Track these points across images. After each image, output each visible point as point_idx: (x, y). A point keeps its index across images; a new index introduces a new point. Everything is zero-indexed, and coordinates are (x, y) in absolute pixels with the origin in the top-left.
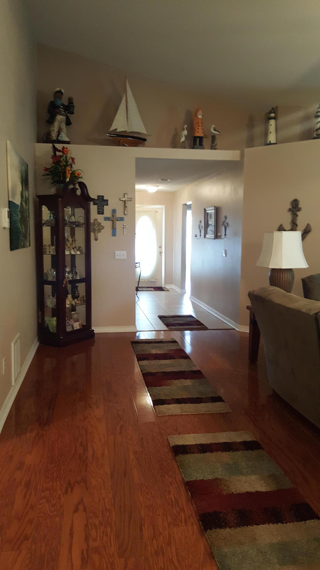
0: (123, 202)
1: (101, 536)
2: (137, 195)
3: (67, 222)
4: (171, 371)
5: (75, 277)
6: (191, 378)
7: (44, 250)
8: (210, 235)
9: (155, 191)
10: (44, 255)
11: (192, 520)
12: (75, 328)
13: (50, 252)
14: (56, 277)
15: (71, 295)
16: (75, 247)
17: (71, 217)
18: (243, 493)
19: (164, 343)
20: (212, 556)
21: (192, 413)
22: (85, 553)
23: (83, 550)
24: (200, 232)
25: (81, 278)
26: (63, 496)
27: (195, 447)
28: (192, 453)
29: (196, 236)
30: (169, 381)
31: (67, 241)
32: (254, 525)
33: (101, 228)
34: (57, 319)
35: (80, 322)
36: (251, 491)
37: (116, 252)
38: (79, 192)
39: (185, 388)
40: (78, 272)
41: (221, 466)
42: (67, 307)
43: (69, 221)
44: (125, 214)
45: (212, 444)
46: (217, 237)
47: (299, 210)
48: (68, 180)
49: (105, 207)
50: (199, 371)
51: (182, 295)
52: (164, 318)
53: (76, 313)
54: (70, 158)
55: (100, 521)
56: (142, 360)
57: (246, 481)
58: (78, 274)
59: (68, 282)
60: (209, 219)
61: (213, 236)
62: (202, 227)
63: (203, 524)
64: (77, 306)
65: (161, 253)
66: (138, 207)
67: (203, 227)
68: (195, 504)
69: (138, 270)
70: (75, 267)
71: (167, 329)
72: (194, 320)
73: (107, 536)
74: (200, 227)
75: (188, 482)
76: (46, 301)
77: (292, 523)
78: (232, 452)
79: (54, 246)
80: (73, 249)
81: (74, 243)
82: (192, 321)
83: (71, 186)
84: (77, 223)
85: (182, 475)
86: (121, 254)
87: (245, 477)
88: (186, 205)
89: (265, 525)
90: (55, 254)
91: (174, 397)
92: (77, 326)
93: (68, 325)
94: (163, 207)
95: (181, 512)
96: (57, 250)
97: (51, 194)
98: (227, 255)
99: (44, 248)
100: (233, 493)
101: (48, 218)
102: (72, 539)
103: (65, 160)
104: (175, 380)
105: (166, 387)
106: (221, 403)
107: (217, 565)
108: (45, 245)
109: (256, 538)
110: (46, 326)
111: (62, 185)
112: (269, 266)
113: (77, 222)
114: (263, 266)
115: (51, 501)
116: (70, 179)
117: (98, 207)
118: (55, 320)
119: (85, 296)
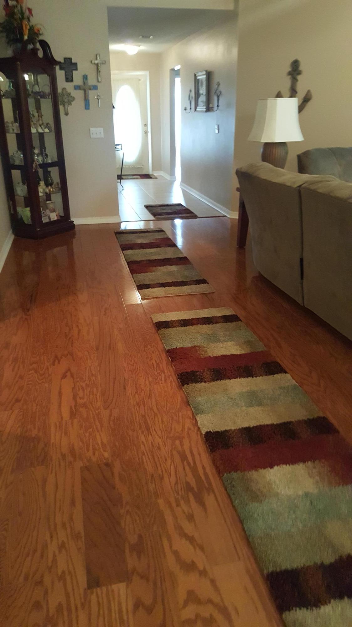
0: (95, 66)
1: (88, 395)
2: (111, 57)
3: (30, 93)
4: (156, 258)
5: (45, 160)
6: (177, 264)
7: (6, 128)
8: (202, 107)
9: (135, 53)
10: (7, 134)
11: (171, 378)
12: (52, 219)
13: (13, 130)
14: (24, 160)
15: (44, 182)
16: (43, 124)
17: (33, 86)
18: (218, 356)
19: (151, 233)
20: (188, 404)
21: (176, 294)
22: (73, 408)
23: (71, 407)
24: (191, 104)
25: (53, 161)
26: (51, 367)
27: (177, 322)
28: (174, 327)
29: (185, 109)
30: (154, 268)
31: (32, 116)
32: (227, 379)
33: (71, 99)
34: (30, 209)
35: (57, 213)
36: (226, 354)
37: (91, 129)
38: (40, 54)
39: (171, 273)
40: (48, 154)
41: (201, 336)
42: (40, 195)
43: (32, 92)
44: (98, 81)
45: (193, 319)
46: (209, 109)
47: (299, 73)
48: (26, 37)
49: (74, 72)
50: (186, 257)
51: (171, 183)
52: (151, 208)
53: (52, 203)
54: (26, 9)
55: (87, 383)
56: (126, 250)
57: (223, 347)
58: (49, 156)
59: (38, 166)
60: (200, 87)
61: (204, 109)
62: (192, 98)
63: (181, 381)
64: (52, 194)
65: (146, 132)
66: (115, 74)
67: (194, 98)
68: (174, 367)
69: (120, 154)
70: (45, 148)
71: (154, 219)
72: (184, 209)
73: (93, 394)
74: (190, 97)
75: (169, 350)
76: (16, 189)
77: (261, 377)
78: (212, 325)
79: (17, 123)
80: (40, 126)
81: (40, 119)
82: (181, 210)
83: (30, 46)
84: (42, 94)
85: (164, 345)
86: (97, 132)
87: (222, 343)
88: (173, 70)
89: (236, 379)
90: (19, 132)
91: (158, 282)
92: (54, 217)
93: (44, 215)
94: (146, 73)
95: (161, 373)
96: (21, 127)
97: (8, 56)
98: (220, 131)
99: (5, 125)
100: (210, 357)
101: (7, 88)
102: (61, 398)
103: (20, 12)
104: (160, 267)
105: (151, 273)
106: (205, 285)
107: (192, 410)
108: (7, 122)
109: (228, 389)
110: (19, 217)
111: (19, 45)
112: (261, 140)
113: (42, 92)
114: (254, 140)
115: (39, 372)
116: (28, 37)
117: (66, 72)
118: (29, 211)
119: (59, 183)
